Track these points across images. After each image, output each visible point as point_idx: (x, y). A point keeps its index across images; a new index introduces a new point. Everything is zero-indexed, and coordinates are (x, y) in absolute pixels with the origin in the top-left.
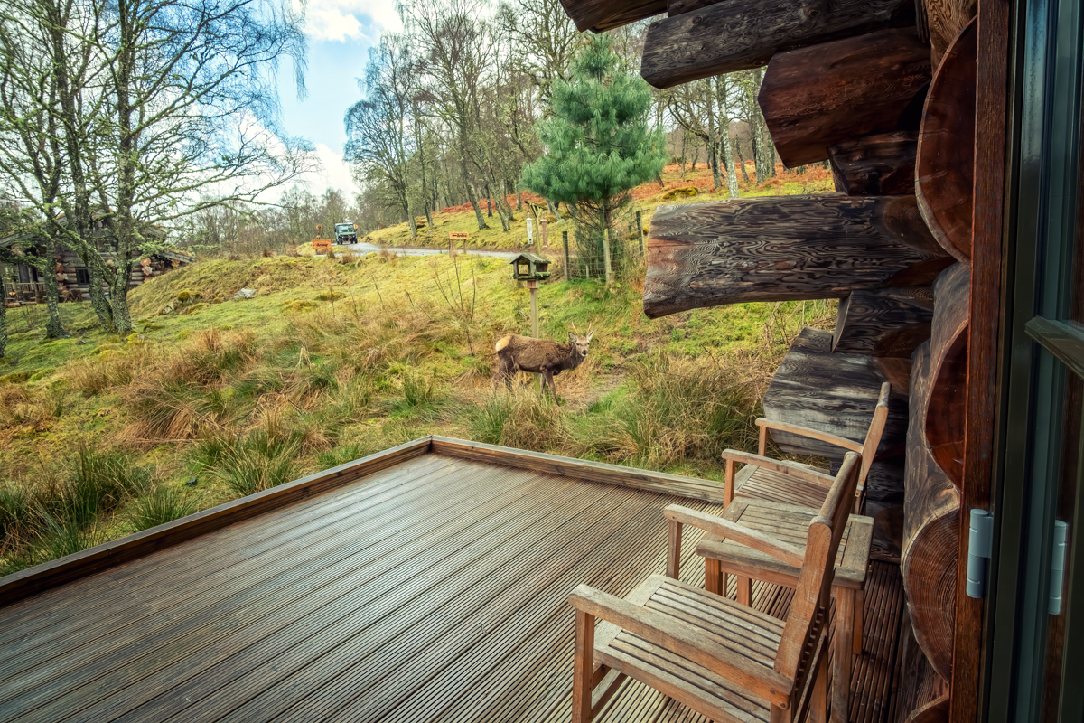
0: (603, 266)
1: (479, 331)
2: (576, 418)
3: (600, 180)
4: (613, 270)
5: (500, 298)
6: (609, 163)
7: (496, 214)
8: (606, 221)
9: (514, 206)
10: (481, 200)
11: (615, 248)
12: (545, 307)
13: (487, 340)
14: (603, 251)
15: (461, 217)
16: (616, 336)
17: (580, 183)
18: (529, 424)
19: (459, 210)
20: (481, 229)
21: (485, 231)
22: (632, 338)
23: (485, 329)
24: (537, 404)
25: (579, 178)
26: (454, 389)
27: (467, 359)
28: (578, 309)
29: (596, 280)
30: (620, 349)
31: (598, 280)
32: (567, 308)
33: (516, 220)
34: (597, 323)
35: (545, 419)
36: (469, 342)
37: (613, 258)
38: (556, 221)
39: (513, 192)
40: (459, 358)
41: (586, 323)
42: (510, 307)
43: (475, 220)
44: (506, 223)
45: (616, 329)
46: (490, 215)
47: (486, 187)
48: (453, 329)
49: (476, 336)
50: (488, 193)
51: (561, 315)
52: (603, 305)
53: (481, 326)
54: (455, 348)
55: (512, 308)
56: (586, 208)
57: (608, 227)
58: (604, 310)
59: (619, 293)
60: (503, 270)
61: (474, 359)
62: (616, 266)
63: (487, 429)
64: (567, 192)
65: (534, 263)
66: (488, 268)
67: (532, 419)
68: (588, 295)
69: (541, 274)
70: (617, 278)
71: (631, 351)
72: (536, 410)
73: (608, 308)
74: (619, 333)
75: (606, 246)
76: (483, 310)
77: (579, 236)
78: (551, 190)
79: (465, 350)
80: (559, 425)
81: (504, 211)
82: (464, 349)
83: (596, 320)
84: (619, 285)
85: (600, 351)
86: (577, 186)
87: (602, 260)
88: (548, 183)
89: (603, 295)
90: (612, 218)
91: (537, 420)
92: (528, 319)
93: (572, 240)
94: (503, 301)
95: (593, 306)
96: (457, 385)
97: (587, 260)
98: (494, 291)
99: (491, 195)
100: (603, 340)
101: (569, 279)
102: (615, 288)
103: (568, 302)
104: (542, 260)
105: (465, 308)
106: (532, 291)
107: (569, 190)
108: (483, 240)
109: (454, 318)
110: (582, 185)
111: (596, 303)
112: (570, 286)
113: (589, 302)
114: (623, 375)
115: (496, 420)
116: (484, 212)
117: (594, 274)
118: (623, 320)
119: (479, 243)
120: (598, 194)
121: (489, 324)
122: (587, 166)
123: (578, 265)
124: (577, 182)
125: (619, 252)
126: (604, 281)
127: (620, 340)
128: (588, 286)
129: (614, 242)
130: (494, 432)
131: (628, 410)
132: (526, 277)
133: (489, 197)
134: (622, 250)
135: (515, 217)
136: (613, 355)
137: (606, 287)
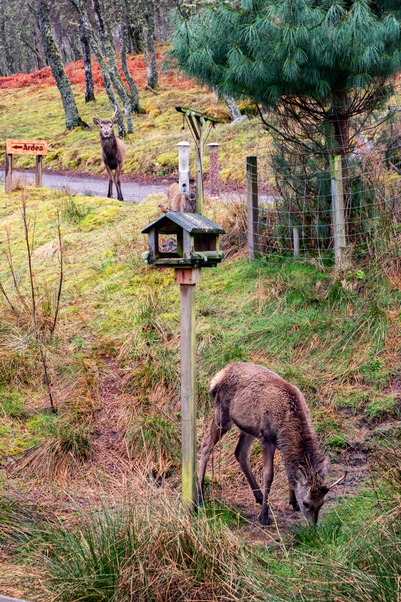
0: (329, 232)
1: (69, 360)
2: (267, 559)
3: (328, 60)
4: (349, 240)
5: (111, 289)
6: (349, 26)
7: (101, 96)
8: (338, 139)
9: (140, 81)
10: (73, 64)
11: (356, 196)
12: (206, 314)
13: (82, 379)
14: (329, 201)
15: (27, 99)
16: (352, 381)
17: (286, 64)
18: (172, 571)
19: (25, 84)
20: (69, 128)
21: (78, 133)
22: (386, 389)
23: (80, 355)
24: (190, 529)
25: (285, 56)
26: (13, 483)
27: (41, 418)
28: (275, 320)
29: (313, 261)
30: (361, 410)
31: (317, 261)
32: (252, 319)
33: (144, 112)
34: (313, 352)
35: (206, 562)
36: (47, 382)
37: (350, 214)
38: (230, 119)
39: (138, 50)
40: (24, 417)
41: (291, 352)
42: (132, 310)
43: (56, 107)
44: (125, 120)
45: (353, 367)
46: (90, 97)
47: (85, 41)
48: (14, 352)
49: (60, 371)
50: (87, 52)
51: (239, 331)
52: (326, 315)
53: (71, 348)
54: (16, 393)
55: (138, 312)
56: (298, 110)
57: (341, 152)
58: (328, 327)
59: (360, 290)
60: (119, 227)
61: (55, 420)
62: (354, 232)
63: (86, 578)
64: (259, 81)
65: (192, 234)
66: (86, 221)
67: (179, 562)
68: (296, 292)
69: (204, 255)
70: (359, 258)
71: (383, 416)
72: (187, 541)
73: (338, 321)
74: (359, 376)
75: (337, 189)
76: (76, 313)
77: (279, 164)
78: (228, 73)
79: (36, 399)
80: (232, 575)
81: (120, 93)
82: (36, 396)
83: (312, 345)
84: (361, 274)
85: (317, 412)
86: (280, 71)
87: (327, 219)
88: (221, 59)
89: (326, 293)
90: (351, 132)
91: (188, 563)
92: (170, 337)
93: (267, 176)
94: (117, 295)
95: (305, 317)
96: (18, 475)
97: (295, 218)
98: (99, 271)
99: (93, 57)
100: (327, 389)
101: (257, 256)
102: (352, 279)
103: (254, 304)
104: (207, 228)
105: (40, 310)
106: (185, 287)
107: (265, 76)
108: (75, 154)
109: (17, 330)
110: (290, 69)
111: (311, 311)
112: (259, 270)
113: (298, 307)
114: (365, 467)
115: (104, 561)
116: (79, 91)
117: (309, 246)
118: (368, 349)
119: (65, 159)
120: (324, 87)
121: (88, 345)
122: (302, 31)
123: (276, 227)
124: (280, 62)
125: (363, 204)
126: (330, 263)
127: (360, 392)
128: (297, 273)
129: (351, 184)
130: (99, 585)
131: (376, 549)
132: (174, 260)
133: (88, 61)
134: (369, 201)
135: (142, 104)
136: (346, 423)
137: (335, 276)
